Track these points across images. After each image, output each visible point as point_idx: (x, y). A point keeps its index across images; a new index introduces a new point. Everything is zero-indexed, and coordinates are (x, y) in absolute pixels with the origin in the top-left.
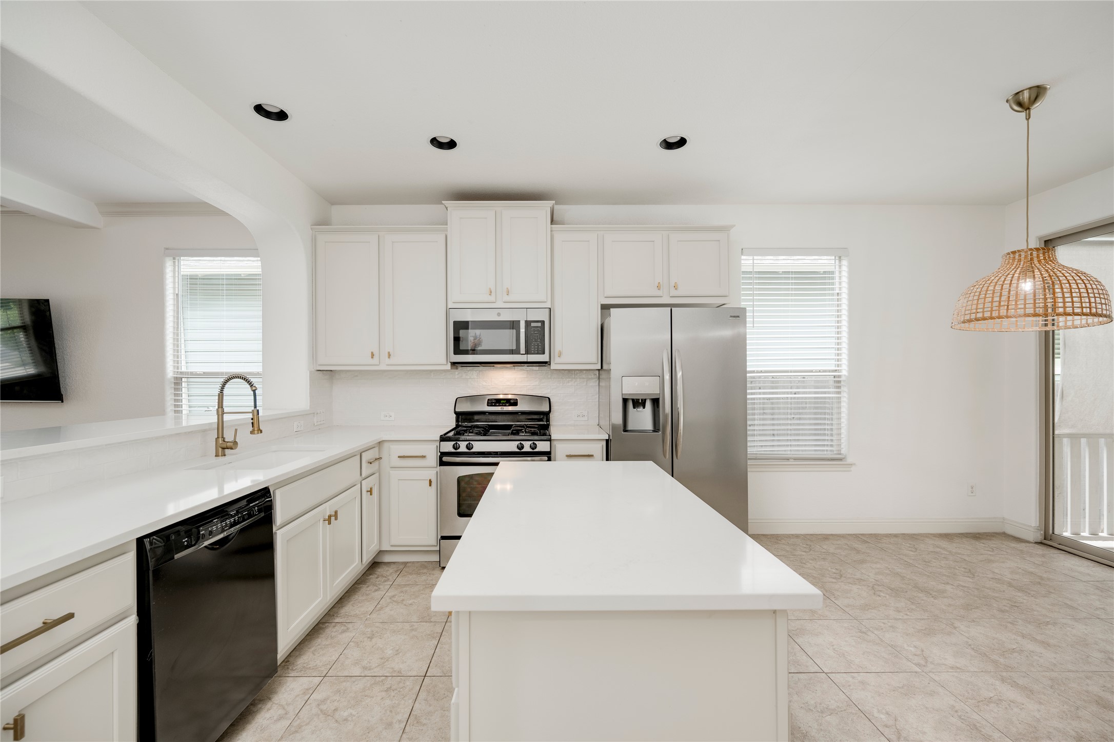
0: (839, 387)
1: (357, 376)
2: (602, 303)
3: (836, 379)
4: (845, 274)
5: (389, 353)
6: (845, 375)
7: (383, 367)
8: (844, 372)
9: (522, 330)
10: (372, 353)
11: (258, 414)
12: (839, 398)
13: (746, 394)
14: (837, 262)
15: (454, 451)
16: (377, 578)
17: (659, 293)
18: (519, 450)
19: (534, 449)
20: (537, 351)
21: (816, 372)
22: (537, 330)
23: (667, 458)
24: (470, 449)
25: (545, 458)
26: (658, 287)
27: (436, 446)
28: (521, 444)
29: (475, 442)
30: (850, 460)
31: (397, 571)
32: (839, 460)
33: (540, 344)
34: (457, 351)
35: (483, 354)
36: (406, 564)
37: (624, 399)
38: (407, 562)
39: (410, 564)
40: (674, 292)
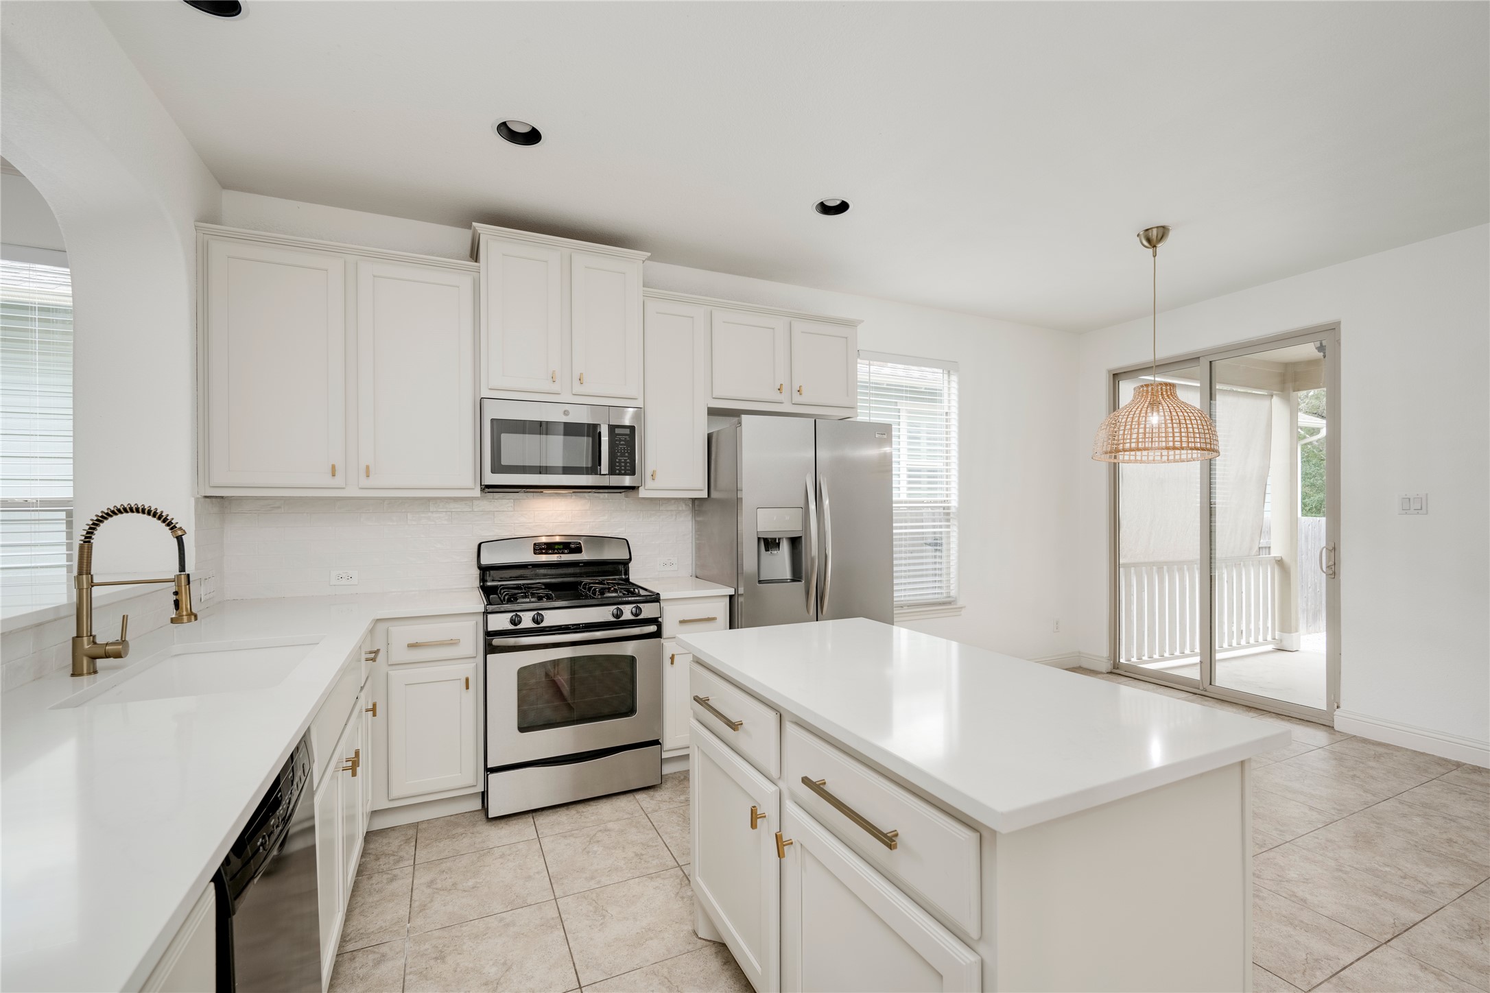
0: (948, 520)
1: (279, 507)
2: (710, 406)
3: (945, 511)
4: (954, 391)
5: (368, 467)
6: (955, 507)
7: (352, 492)
8: (954, 503)
9: (605, 439)
10: (333, 467)
11: (189, 583)
12: (949, 532)
13: (891, 528)
14: (946, 376)
15: (512, 627)
16: (377, 859)
17: (778, 397)
18: (615, 620)
19: (636, 615)
20: (625, 470)
21: (927, 503)
22: (625, 440)
23: (811, 614)
24: (538, 623)
25: (653, 628)
26: (779, 390)
27: (475, 622)
28: (618, 609)
29: (546, 611)
30: (960, 603)
31: (407, 841)
32: (950, 603)
33: (628, 461)
34: (497, 468)
35: (540, 473)
36: (416, 826)
37: (759, 539)
38: (418, 823)
39: (424, 826)
40: (797, 398)
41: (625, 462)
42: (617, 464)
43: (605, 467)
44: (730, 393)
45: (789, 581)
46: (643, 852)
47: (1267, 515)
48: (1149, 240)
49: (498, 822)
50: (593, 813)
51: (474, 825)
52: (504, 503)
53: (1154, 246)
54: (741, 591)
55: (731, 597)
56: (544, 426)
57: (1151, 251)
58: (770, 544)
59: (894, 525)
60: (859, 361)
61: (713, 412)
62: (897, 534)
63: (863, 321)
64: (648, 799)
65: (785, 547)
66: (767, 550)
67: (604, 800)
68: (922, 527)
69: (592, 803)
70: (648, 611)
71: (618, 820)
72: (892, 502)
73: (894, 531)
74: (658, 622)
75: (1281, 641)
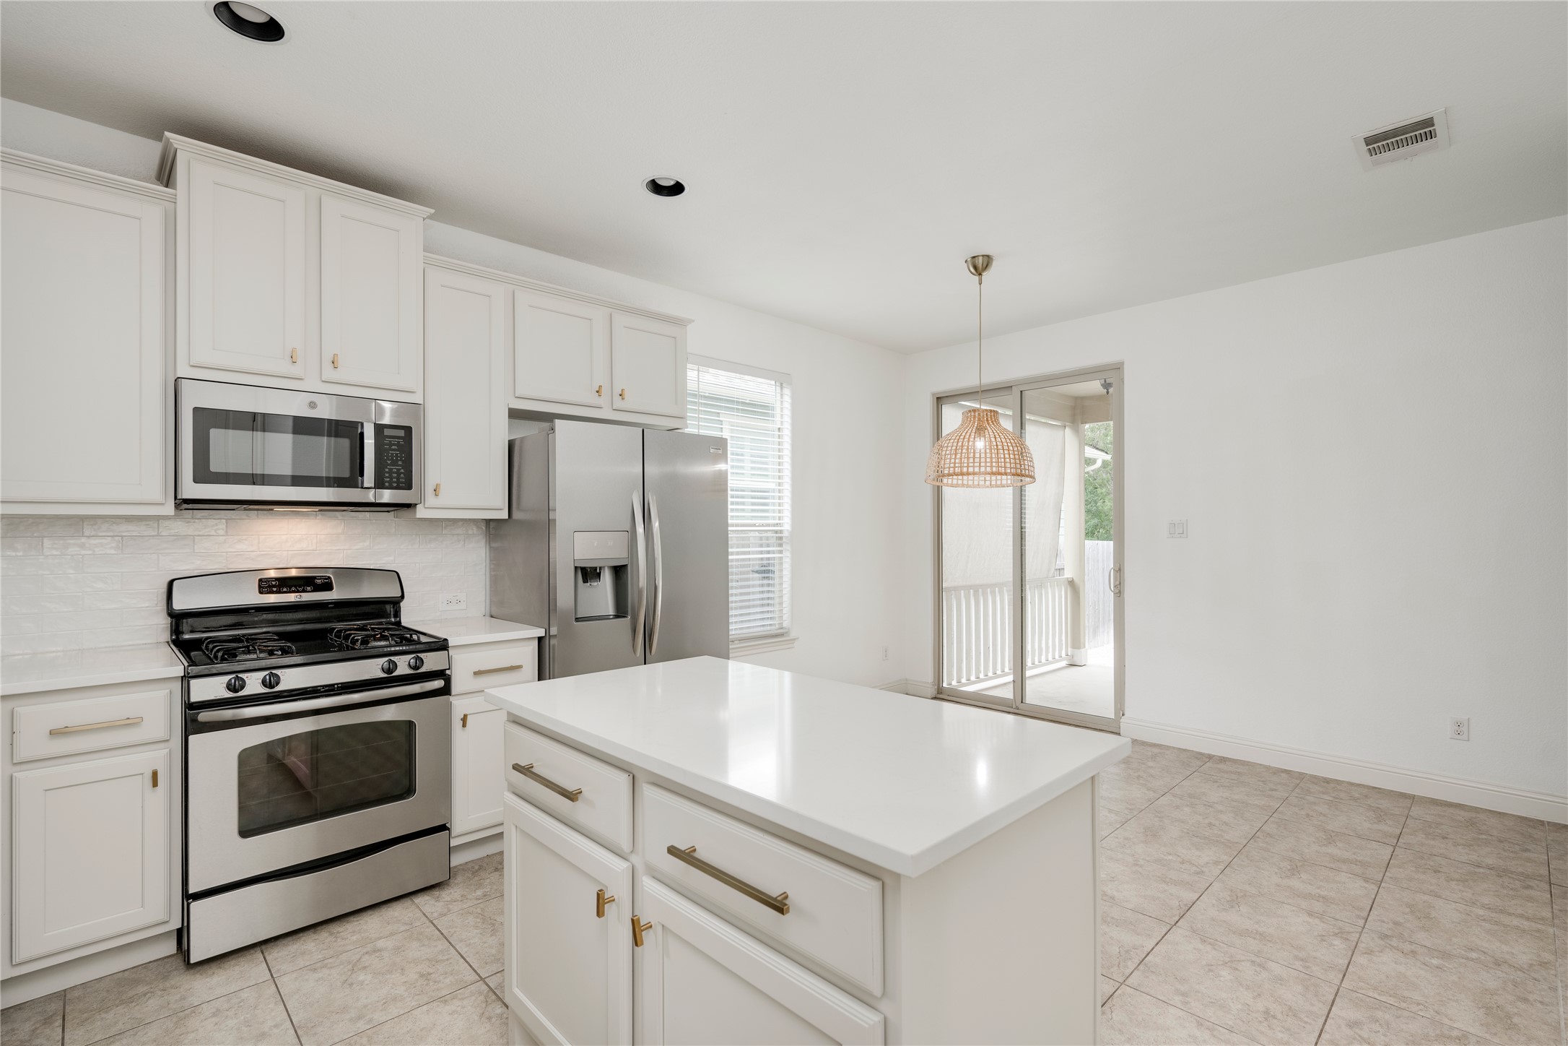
0: (781, 545)
2: (511, 406)
3: (778, 535)
4: (787, 405)
6: (788, 530)
8: (787, 526)
9: (369, 442)
12: (781, 558)
13: (727, 554)
14: (778, 388)
15: (229, 694)
17: (595, 400)
18: (386, 675)
19: (416, 668)
20: (398, 482)
21: (759, 526)
22: (398, 444)
23: (638, 655)
24: (271, 686)
25: (439, 684)
26: (597, 392)
27: (168, 691)
28: (390, 661)
29: (283, 670)
30: (793, 635)
31: (47, 1021)
32: (782, 635)
33: (402, 471)
34: (203, 474)
35: (254, 484)
36: (62, 996)
37: (576, 568)
38: (65, 990)
39: (76, 994)
40: (618, 403)
41: (398, 473)
42: (387, 475)
43: (369, 477)
44: (536, 393)
45: (611, 617)
46: (431, 970)
47: (1061, 540)
48: (975, 268)
49: (206, 967)
50: (354, 932)
51: (165, 978)
52: (213, 524)
53: (980, 274)
54: (554, 631)
55: (540, 639)
56: (259, 419)
57: (977, 278)
58: (588, 574)
59: (730, 550)
60: (689, 366)
61: (515, 414)
62: (732, 560)
63: (693, 321)
64: (432, 902)
65: (607, 578)
66: (585, 581)
67: (370, 912)
68: (749, 553)
69: (351, 918)
70: (432, 661)
71: (392, 934)
72: (727, 525)
73: (730, 557)
74: (445, 675)
75: (1073, 656)
